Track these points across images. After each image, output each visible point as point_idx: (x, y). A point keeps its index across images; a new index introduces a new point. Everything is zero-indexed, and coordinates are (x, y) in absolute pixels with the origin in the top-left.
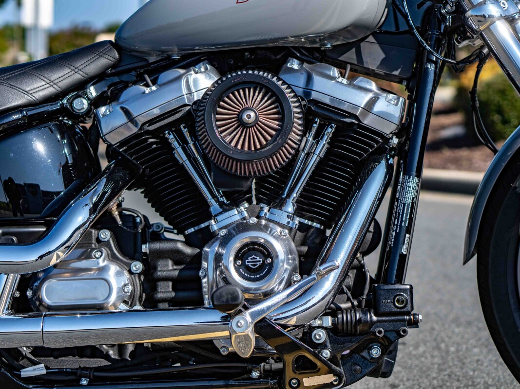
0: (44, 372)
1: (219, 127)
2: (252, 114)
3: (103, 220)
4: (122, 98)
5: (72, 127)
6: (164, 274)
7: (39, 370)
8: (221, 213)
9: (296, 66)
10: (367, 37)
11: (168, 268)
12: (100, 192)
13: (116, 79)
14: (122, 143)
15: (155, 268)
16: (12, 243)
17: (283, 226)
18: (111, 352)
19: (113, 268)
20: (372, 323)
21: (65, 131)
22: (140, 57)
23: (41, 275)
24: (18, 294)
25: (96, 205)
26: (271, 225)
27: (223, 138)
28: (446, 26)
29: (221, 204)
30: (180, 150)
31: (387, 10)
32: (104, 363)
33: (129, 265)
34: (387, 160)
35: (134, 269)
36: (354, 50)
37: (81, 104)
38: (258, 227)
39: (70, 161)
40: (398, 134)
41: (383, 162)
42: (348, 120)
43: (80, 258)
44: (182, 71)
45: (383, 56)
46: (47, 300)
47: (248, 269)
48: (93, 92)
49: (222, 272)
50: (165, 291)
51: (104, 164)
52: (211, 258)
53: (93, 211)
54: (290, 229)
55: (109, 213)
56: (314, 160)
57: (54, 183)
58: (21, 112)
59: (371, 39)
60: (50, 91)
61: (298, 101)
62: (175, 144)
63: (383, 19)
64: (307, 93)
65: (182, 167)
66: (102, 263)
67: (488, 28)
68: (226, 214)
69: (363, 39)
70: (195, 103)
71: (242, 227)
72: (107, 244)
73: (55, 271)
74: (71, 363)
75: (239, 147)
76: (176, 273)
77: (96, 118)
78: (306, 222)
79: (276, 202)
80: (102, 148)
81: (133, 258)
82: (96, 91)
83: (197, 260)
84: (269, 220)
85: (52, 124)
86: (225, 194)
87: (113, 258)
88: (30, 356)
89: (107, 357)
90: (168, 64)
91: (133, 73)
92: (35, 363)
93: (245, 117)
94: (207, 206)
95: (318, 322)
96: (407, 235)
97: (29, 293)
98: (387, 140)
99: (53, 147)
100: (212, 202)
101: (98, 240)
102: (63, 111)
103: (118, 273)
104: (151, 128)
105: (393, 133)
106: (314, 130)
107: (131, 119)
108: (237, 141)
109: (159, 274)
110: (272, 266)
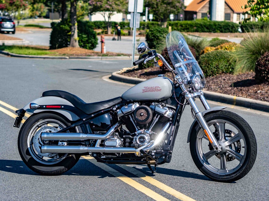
0: (105, 157)
1: (137, 116)
2: (143, 114)
4: (121, 109)
5: (113, 113)
6: (127, 141)
7: (104, 157)
8: (138, 130)
9: (153, 104)
11: (128, 140)
12: (117, 125)
13: (121, 104)
14: (121, 117)
15: (126, 140)
16: (100, 134)
17: (148, 134)
19: (118, 140)
20: (162, 152)
21: (111, 114)
22: (126, 100)
23: (105, 140)
24: (101, 143)
25: (115, 128)
27: (137, 118)
28: (183, 97)
29: (138, 129)
30: (131, 119)
32: (116, 157)
33: (121, 139)
35: (122, 140)
36: (166, 101)
37: (115, 109)
38: (144, 134)
39: (112, 119)
40: (172, 118)
41: (169, 123)
42: (162, 115)
43: (112, 138)
44: (133, 104)
45: (171, 102)
46: (106, 145)
47: (140, 141)
48: (117, 106)
49: (136, 142)
50: (127, 144)
51: (119, 120)
52: (135, 138)
54: (150, 134)
55: (118, 130)
56: (155, 122)
57: (109, 123)
58: (103, 110)
59: (169, 99)
60: (109, 106)
61: (152, 111)
62: (131, 117)
63: (171, 95)
64: (155, 110)
65: (132, 122)
66: (116, 139)
67: (188, 99)
68: (139, 131)
69: (168, 99)
70: (134, 110)
71: (141, 133)
72: (117, 135)
73: (108, 139)
74: (110, 156)
75: (140, 119)
76: (129, 141)
77: (117, 111)
78: (154, 133)
79: (148, 128)
80: (118, 117)
81: (122, 138)
83: (132, 139)
84: (146, 133)
85: (109, 113)
86: (140, 127)
87: (118, 138)
88: (103, 154)
89: (116, 156)
90: (131, 102)
91: (124, 103)
92: (103, 156)
93: (141, 114)
95: (153, 151)
96: (172, 137)
97: (103, 143)
98: (169, 119)
99: (109, 116)
100: (137, 128)
101: (116, 134)
102: (111, 110)
103: (119, 141)
104: (126, 114)
105: (171, 117)
106: (156, 116)
107: (123, 113)
108: (140, 118)
109: (126, 141)
110: (145, 141)
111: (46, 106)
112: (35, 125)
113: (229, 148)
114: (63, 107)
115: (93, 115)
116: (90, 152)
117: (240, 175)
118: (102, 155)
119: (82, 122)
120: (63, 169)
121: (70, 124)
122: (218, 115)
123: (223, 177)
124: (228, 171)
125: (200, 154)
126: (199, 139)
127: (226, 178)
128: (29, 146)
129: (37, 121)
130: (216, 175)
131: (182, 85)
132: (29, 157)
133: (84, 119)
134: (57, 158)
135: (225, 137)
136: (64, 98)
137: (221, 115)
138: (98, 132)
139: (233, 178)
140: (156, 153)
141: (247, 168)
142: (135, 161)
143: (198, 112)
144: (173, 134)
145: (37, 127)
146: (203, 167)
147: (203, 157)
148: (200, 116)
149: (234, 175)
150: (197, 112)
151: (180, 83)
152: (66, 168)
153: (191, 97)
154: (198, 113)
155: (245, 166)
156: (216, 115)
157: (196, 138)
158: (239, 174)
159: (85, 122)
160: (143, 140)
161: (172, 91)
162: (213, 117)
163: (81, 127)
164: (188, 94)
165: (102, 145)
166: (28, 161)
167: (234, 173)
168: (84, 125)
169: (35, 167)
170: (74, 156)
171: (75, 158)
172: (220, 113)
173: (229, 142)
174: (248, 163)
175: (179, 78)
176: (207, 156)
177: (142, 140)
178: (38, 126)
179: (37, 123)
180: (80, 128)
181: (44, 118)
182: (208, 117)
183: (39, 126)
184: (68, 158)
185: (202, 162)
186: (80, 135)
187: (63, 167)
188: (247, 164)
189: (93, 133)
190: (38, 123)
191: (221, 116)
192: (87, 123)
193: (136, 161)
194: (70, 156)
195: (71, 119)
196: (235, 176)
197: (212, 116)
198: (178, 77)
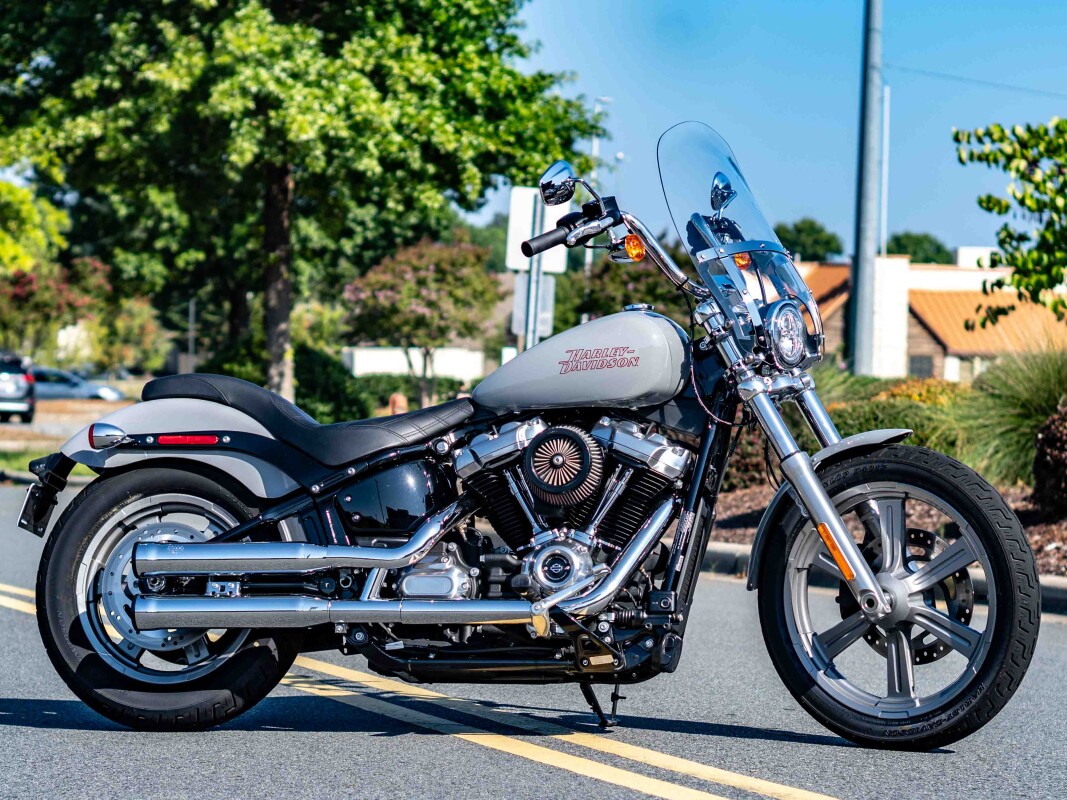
0: (402, 647)
1: (536, 467)
2: (561, 459)
3: (451, 536)
4: (473, 443)
5: (436, 465)
6: (497, 578)
7: (399, 645)
8: (542, 532)
9: (606, 424)
10: (669, 401)
11: (499, 574)
12: (451, 513)
13: (472, 428)
14: (470, 477)
15: (489, 574)
16: (383, 547)
17: (584, 545)
18: (454, 638)
19: (457, 571)
20: (643, 620)
21: (428, 466)
22: (491, 412)
23: (403, 572)
24: (385, 585)
25: (446, 523)
26: (577, 544)
27: (539, 476)
28: (730, 394)
29: (541, 527)
30: (514, 485)
31: (682, 381)
32: (447, 644)
33: (469, 570)
34: (675, 499)
35: (472, 573)
36: (658, 411)
37: (443, 447)
38: (564, 544)
39: (432, 492)
40: (682, 479)
41: (671, 500)
42: (640, 466)
43: (433, 562)
44: (519, 424)
45: (681, 416)
46: (406, 591)
47: (549, 571)
48: (452, 437)
49: (533, 575)
50: (496, 590)
51: (461, 492)
52: (528, 565)
53: (443, 527)
54: (589, 547)
55: (456, 530)
56: (614, 496)
57: (418, 509)
58: (396, 451)
59: (673, 403)
60: (419, 435)
61: (600, 450)
62: (511, 480)
63: (680, 388)
64: (610, 444)
65: (514, 498)
66: (448, 566)
67: (752, 399)
68: (545, 534)
69: (666, 403)
70: (525, 449)
71: (553, 543)
72: (454, 554)
73: (413, 569)
74: (423, 643)
75: (550, 483)
76: (504, 578)
77: (453, 458)
78: (609, 545)
79: (583, 527)
80: (459, 482)
81: (473, 565)
82: (455, 437)
83: (518, 569)
84: (573, 539)
85: (420, 461)
86: (547, 518)
87: (458, 564)
88: (392, 635)
89: (450, 640)
90: (510, 417)
91: (485, 424)
92: (395, 640)
93: (555, 461)
94: (531, 527)
95: (603, 617)
96: (682, 557)
97: (394, 586)
98: (671, 483)
99: (421, 482)
100: (535, 525)
101: (448, 551)
102: (429, 451)
103: (459, 575)
104: (492, 466)
105: (677, 477)
106: (617, 473)
107: (477, 459)
108: (549, 478)
109: (492, 578)
110: (569, 571)
111: (155, 436)
112: (109, 517)
113: (922, 603)
114: (227, 439)
115: (352, 471)
116: (340, 624)
117: (970, 713)
118: (390, 636)
119: (308, 501)
120: (226, 702)
121: (254, 512)
122: (876, 462)
123: (899, 729)
124: (921, 701)
125: (803, 637)
126: (799, 570)
127: (911, 732)
128: (82, 609)
129: (119, 501)
130: (868, 722)
131: (726, 344)
132: (82, 653)
133: (316, 489)
134: (199, 659)
135: (906, 561)
136: (233, 406)
137: (889, 462)
138: (375, 540)
139: (940, 728)
140: (616, 625)
141: (999, 685)
142: (527, 662)
143: (792, 450)
144: (686, 546)
145: (119, 530)
146: (816, 687)
147: (814, 648)
148: (799, 468)
149: (943, 716)
150: (788, 450)
151: (719, 331)
152: (238, 695)
153: (765, 392)
154: (793, 454)
155: (993, 675)
156: (868, 466)
157: (784, 566)
158: (967, 709)
159: (318, 500)
160: (560, 568)
161: (685, 367)
162: (855, 474)
163: (301, 521)
164: (750, 379)
165: (390, 592)
166: (78, 669)
167: (943, 709)
168: (314, 514)
169: (105, 693)
170: (272, 644)
171: (276, 654)
172: (885, 455)
173: (921, 580)
174: (1002, 663)
175: (714, 315)
176: (830, 644)
177: (558, 568)
178: (120, 524)
179: (120, 509)
180: (299, 528)
181: (147, 490)
182: (836, 474)
183: (127, 523)
184: (246, 655)
185: (808, 666)
186: (296, 550)
187: (226, 693)
188: (1001, 668)
189: (354, 543)
190: (124, 513)
191: (889, 466)
192: (326, 504)
193: (532, 662)
194: (256, 644)
195: (259, 489)
196: (949, 719)
197: (851, 471)
198: (708, 311)
